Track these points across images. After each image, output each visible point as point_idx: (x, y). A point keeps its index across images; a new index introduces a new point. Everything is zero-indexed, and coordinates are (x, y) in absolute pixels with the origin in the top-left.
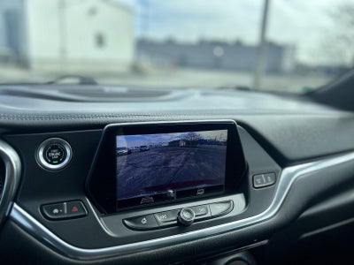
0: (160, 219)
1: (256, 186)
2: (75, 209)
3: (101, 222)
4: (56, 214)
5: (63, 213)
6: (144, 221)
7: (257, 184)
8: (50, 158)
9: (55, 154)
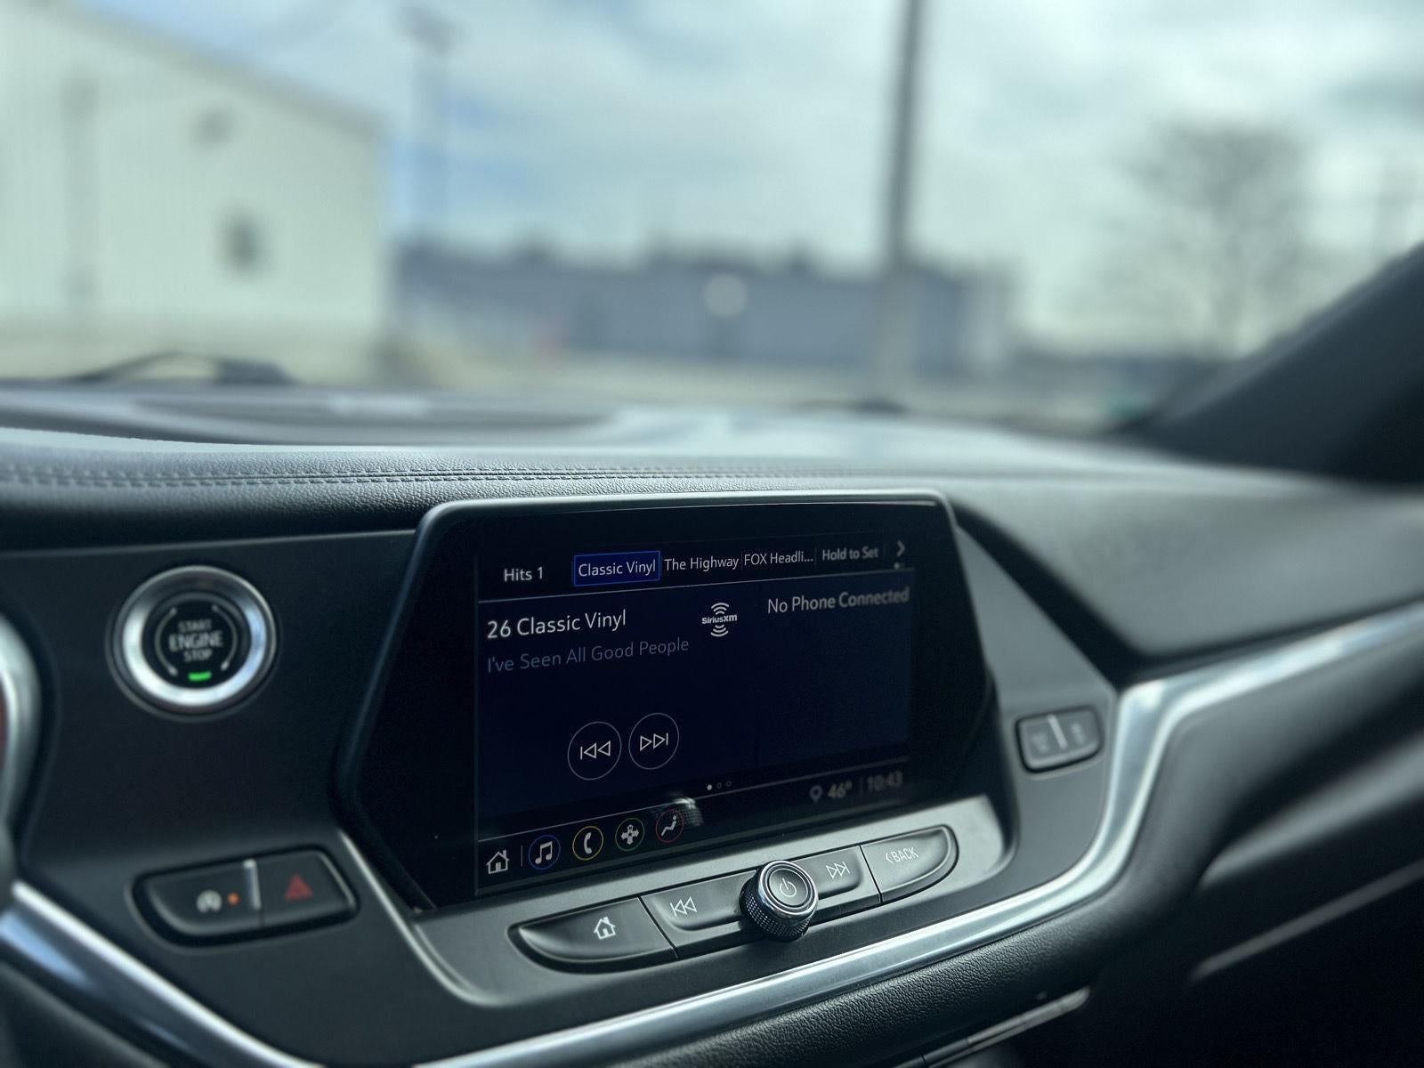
0: (672, 914)
1: (1035, 763)
2: (298, 888)
3: (417, 940)
4: (210, 915)
5: (244, 908)
6: (605, 928)
7: (1037, 754)
8: (177, 657)
9: (198, 641)
